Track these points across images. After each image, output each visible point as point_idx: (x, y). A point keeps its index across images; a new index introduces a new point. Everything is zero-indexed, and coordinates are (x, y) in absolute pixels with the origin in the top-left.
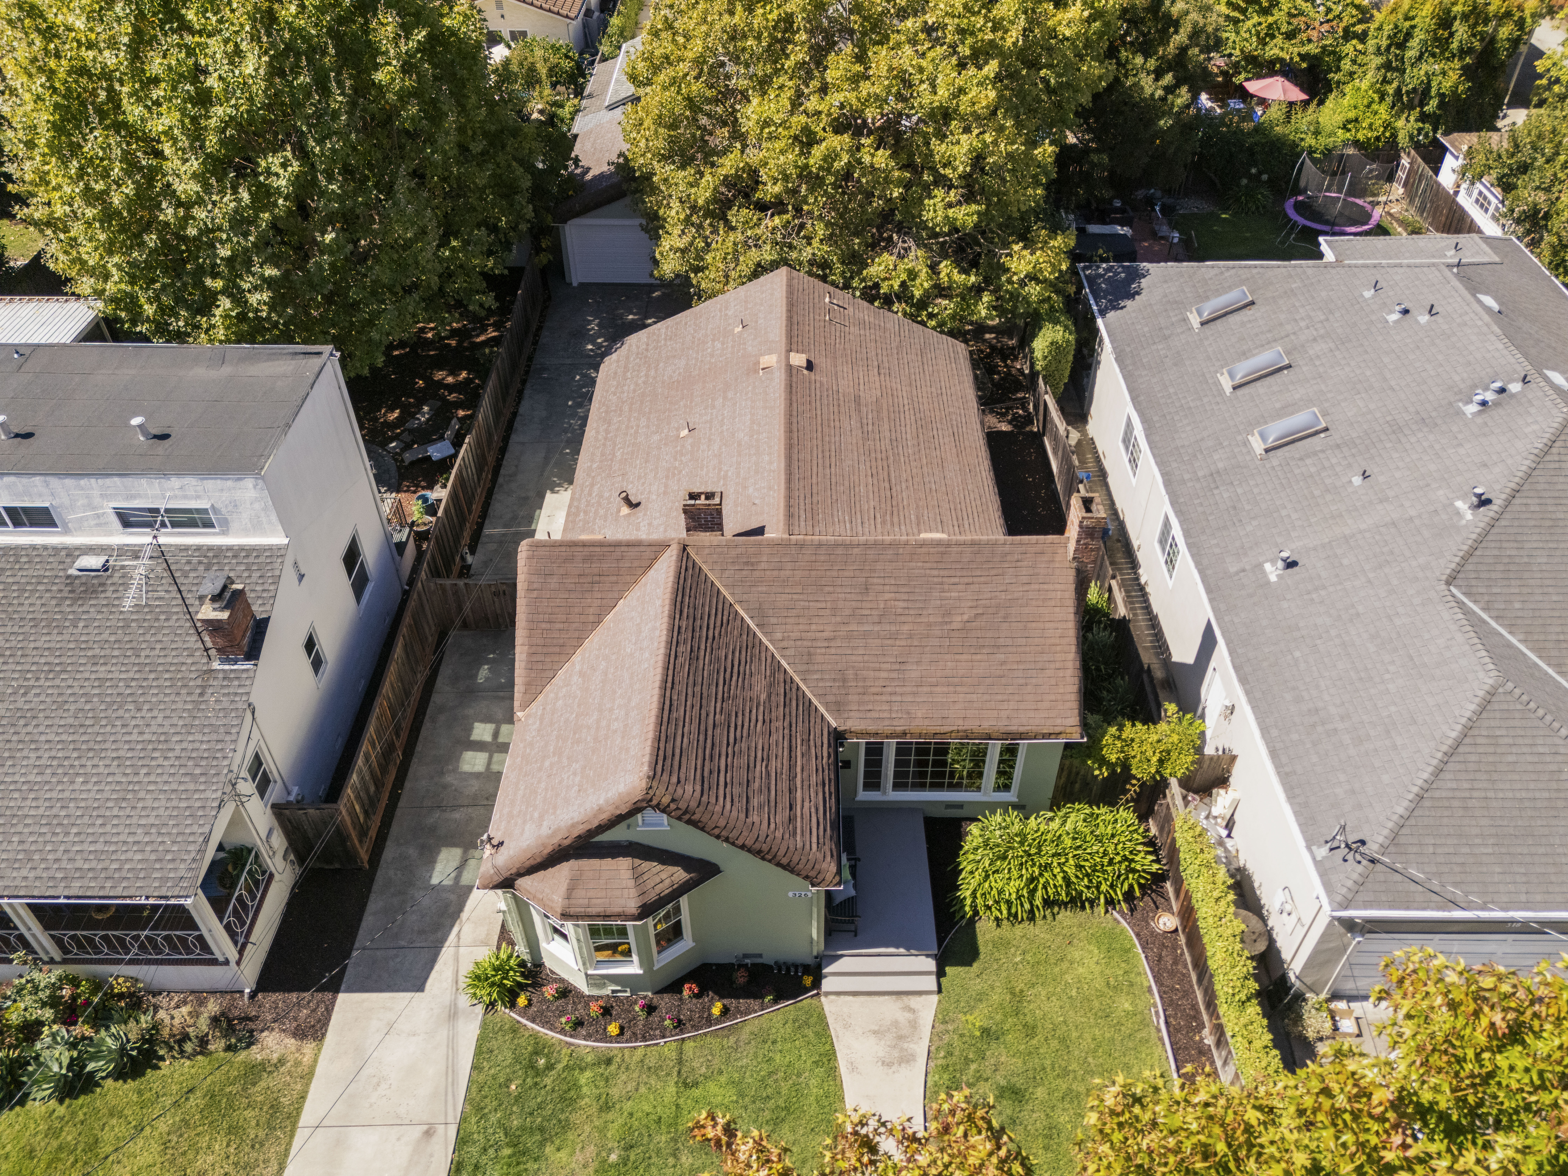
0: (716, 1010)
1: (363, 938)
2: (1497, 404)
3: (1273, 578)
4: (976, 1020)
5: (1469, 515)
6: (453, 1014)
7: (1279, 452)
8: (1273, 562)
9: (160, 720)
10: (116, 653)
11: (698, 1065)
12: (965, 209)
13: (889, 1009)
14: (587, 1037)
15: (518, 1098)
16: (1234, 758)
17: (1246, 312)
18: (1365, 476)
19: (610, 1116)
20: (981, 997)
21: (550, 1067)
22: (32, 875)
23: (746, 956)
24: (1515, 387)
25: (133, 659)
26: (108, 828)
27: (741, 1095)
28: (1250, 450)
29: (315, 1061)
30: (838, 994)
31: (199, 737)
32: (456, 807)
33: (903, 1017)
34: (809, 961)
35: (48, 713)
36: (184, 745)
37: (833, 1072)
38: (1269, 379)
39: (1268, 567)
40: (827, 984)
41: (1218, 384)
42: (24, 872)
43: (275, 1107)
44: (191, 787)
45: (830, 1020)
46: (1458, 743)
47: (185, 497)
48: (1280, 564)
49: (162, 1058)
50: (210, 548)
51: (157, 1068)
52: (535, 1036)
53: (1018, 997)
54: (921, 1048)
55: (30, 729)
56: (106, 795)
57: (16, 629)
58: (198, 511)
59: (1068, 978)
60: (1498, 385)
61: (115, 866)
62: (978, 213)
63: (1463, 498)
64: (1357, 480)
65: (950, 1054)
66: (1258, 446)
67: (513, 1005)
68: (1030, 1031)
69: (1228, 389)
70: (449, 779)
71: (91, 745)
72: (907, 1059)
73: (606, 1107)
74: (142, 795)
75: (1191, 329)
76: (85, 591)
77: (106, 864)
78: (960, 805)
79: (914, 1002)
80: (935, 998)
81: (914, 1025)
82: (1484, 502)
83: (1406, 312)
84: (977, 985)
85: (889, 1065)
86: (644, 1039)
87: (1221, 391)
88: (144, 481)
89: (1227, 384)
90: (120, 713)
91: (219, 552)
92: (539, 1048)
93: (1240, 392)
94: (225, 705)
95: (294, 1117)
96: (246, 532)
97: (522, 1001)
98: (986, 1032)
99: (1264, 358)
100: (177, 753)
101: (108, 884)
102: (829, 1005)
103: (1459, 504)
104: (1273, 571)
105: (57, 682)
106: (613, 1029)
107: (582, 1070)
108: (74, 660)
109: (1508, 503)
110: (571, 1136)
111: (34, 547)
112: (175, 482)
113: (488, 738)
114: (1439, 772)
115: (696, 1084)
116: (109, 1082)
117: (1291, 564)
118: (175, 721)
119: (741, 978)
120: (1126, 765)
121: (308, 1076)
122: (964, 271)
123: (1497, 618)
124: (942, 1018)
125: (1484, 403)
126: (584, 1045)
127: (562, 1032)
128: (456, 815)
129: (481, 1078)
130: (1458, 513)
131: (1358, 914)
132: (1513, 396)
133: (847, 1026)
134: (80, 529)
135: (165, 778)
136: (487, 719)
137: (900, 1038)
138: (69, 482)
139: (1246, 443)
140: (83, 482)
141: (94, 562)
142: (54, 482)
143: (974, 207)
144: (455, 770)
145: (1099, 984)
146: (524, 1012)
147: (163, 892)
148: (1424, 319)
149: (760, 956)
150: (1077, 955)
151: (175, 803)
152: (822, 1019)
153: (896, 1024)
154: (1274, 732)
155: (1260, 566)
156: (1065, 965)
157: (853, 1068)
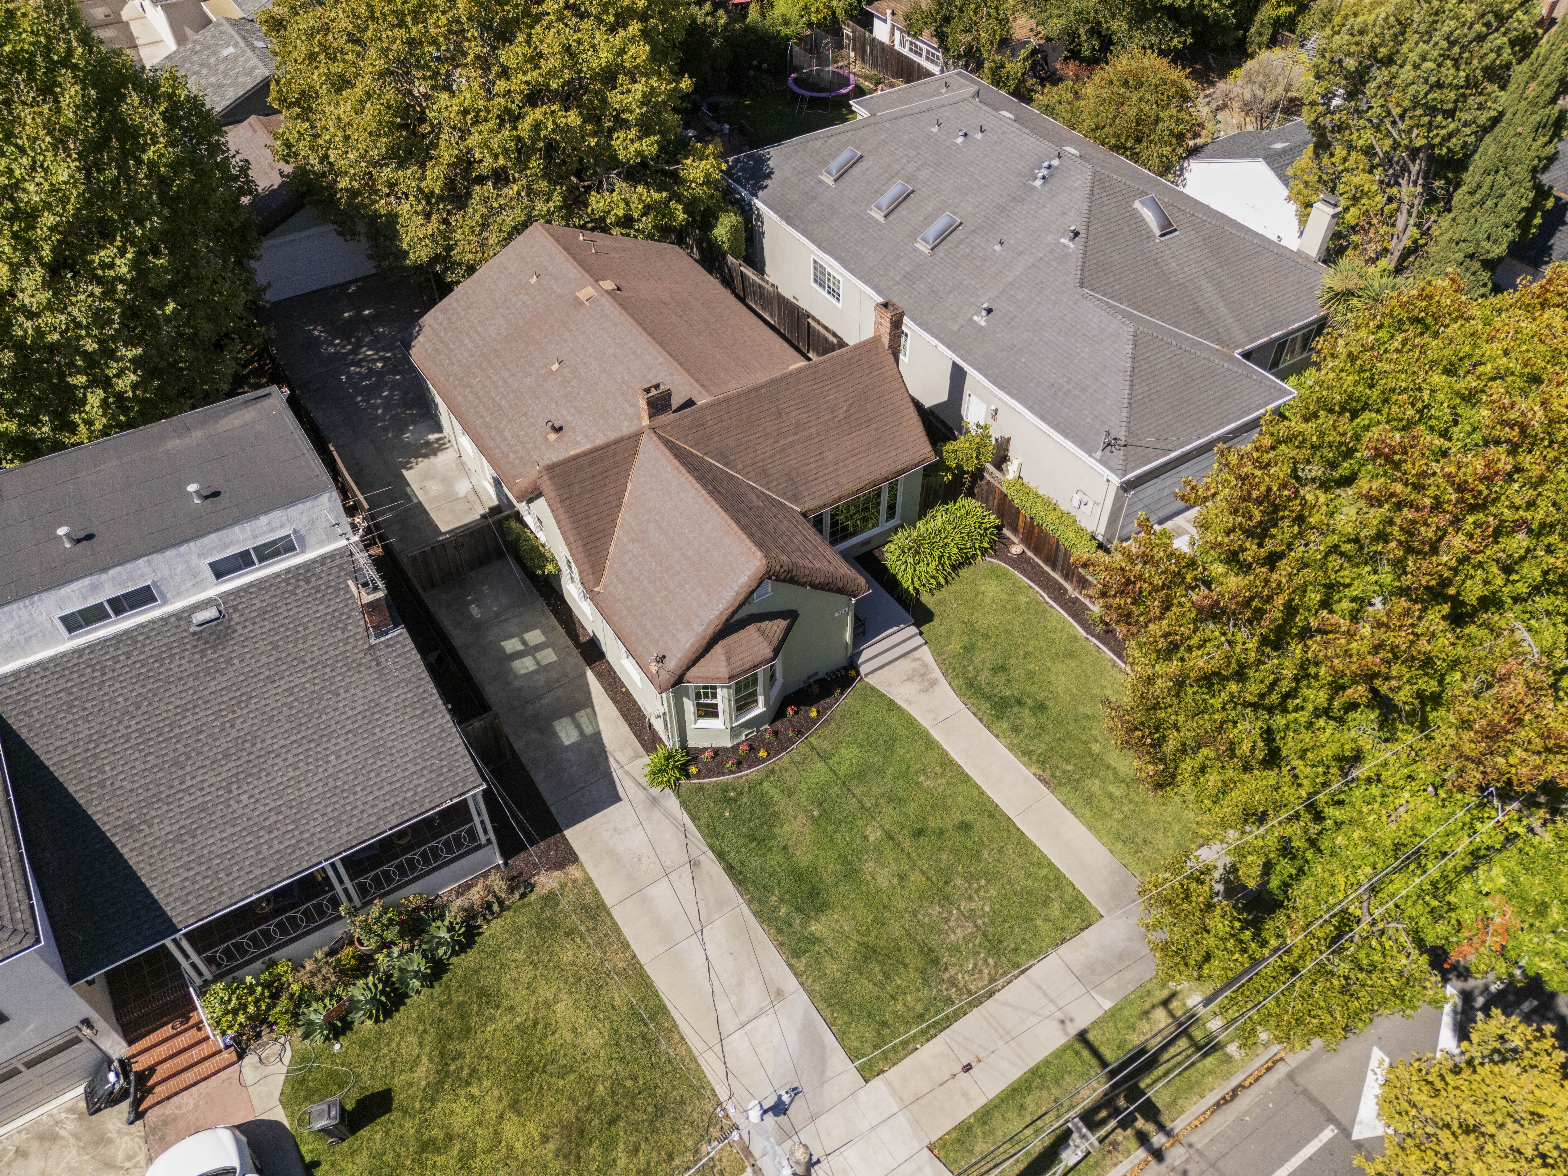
0: (814, 714)
1: (549, 798)
2: (1051, 176)
3: (983, 323)
4: (956, 645)
5: (1071, 245)
6: (655, 801)
7: (940, 247)
8: (978, 314)
9: (360, 694)
10: (284, 667)
11: (825, 746)
12: (645, 142)
13: (905, 665)
14: (749, 767)
15: (735, 818)
16: (1009, 439)
17: (859, 164)
18: (1001, 243)
19: (798, 795)
20: (950, 634)
21: (740, 794)
22: (351, 829)
23: (809, 678)
24: (1055, 162)
25: (301, 666)
26: (383, 775)
27: (860, 746)
28: (921, 253)
29: (586, 873)
30: (872, 672)
31: (401, 691)
32: (540, 697)
33: (916, 665)
34: (844, 663)
35: (264, 729)
36: (394, 701)
37: (900, 709)
38: (905, 204)
39: (975, 318)
40: (863, 670)
41: (871, 217)
42: (345, 830)
43: (585, 908)
44: (422, 723)
45: (878, 687)
46: (1133, 368)
47: (272, 530)
48: (984, 313)
49: (480, 927)
50: (298, 567)
51: (481, 934)
52: (716, 784)
53: (969, 624)
54: (937, 673)
55: (259, 746)
56: (363, 757)
57: (181, 688)
58: (281, 539)
59: (987, 601)
60: (1046, 164)
61: (410, 794)
62: (657, 142)
63: (1063, 236)
64: (998, 248)
65: (954, 669)
66: (925, 249)
67: (688, 776)
68: (987, 636)
69: (882, 220)
70: (517, 683)
71: (320, 733)
72: (934, 683)
73: (791, 793)
74: (390, 744)
75: (828, 186)
76: (218, 638)
77: (403, 795)
78: (868, 542)
79: (916, 654)
80: (926, 647)
81: (925, 665)
82: (1076, 234)
83: (966, 135)
84: (942, 630)
85: (927, 690)
86: (783, 750)
87: (877, 222)
88: (237, 529)
89: (879, 216)
90: (324, 703)
91: (307, 566)
92: (725, 789)
93: (891, 218)
94: (403, 662)
95: (601, 906)
96: (322, 543)
97: (693, 770)
98: (965, 648)
99: (894, 191)
100: (393, 708)
101: (416, 806)
102: (872, 680)
103: (1063, 240)
104: (981, 320)
105: (252, 707)
106: (763, 753)
107: (761, 784)
108: (252, 686)
109: (1087, 230)
110: (782, 817)
111: (142, 626)
112: (264, 520)
113: (520, 647)
114: (1132, 387)
115: (832, 755)
116: (454, 960)
117: (989, 311)
118: (373, 689)
119: (816, 690)
120: (959, 467)
121: (589, 881)
122: (659, 190)
123: (1111, 298)
124: (937, 654)
125: (1044, 178)
126: (750, 773)
127: (731, 772)
128: (545, 701)
129: (703, 821)
130: (1065, 245)
131: (1131, 476)
132: (1056, 168)
133: (890, 685)
134: (179, 595)
135: (398, 727)
136: (509, 637)
137: (922, 675)
138: (169, 553)
139: (915, 249)
140: (183, 549)
141: (210, 613)
142: (156, 558)
143: (653, 138)
144: (516, 677)
145: (1004, 596)
146: (698, 776)
147: (461, 791)
148: (979, 136)
149: (816, 674)
150: (983, 588)
151: (419, 738)
152: (873, 688)
153: (914, 670)
154: (1037, 407)
155: (971, 320)
156: (980, 597)
157: (910, 702)
